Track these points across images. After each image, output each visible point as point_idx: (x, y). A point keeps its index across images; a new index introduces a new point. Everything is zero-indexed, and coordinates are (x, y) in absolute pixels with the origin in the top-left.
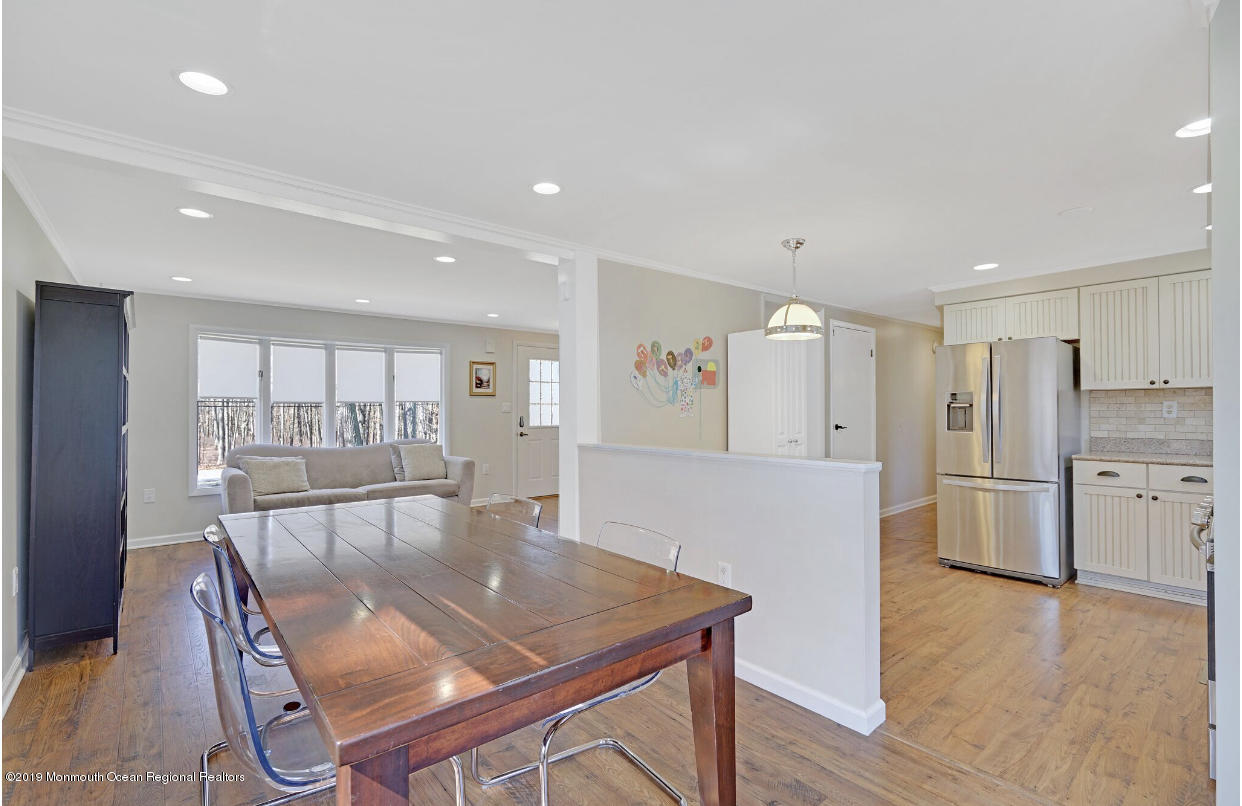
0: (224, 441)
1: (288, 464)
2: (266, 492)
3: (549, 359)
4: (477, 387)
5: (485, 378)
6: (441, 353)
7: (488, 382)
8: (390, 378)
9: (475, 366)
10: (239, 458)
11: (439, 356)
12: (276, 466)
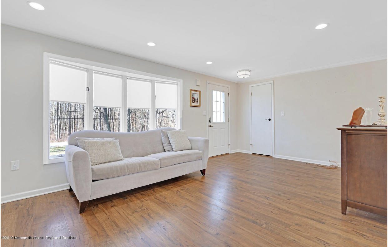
0: (58, 133)
1: (110, 142)
2: (99, 162)
3: (220, 91)
4: (193, 102)
5: (196, 98)
6: (177, 84)
7: (197, 100)
8: (154, 97)
9: (192, 92)
10: (77, 139)
11: (176, 86)
12: (103, 144)
